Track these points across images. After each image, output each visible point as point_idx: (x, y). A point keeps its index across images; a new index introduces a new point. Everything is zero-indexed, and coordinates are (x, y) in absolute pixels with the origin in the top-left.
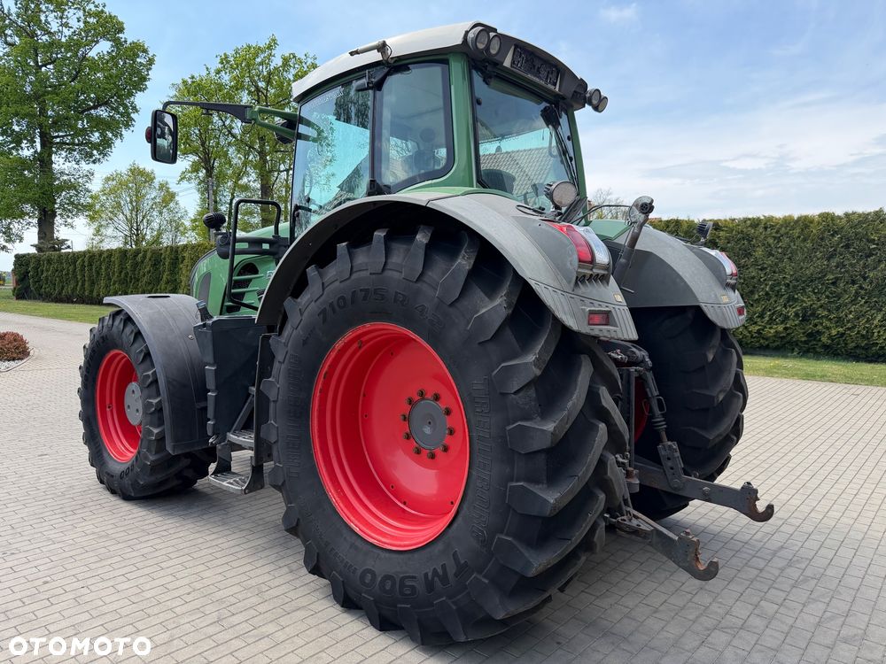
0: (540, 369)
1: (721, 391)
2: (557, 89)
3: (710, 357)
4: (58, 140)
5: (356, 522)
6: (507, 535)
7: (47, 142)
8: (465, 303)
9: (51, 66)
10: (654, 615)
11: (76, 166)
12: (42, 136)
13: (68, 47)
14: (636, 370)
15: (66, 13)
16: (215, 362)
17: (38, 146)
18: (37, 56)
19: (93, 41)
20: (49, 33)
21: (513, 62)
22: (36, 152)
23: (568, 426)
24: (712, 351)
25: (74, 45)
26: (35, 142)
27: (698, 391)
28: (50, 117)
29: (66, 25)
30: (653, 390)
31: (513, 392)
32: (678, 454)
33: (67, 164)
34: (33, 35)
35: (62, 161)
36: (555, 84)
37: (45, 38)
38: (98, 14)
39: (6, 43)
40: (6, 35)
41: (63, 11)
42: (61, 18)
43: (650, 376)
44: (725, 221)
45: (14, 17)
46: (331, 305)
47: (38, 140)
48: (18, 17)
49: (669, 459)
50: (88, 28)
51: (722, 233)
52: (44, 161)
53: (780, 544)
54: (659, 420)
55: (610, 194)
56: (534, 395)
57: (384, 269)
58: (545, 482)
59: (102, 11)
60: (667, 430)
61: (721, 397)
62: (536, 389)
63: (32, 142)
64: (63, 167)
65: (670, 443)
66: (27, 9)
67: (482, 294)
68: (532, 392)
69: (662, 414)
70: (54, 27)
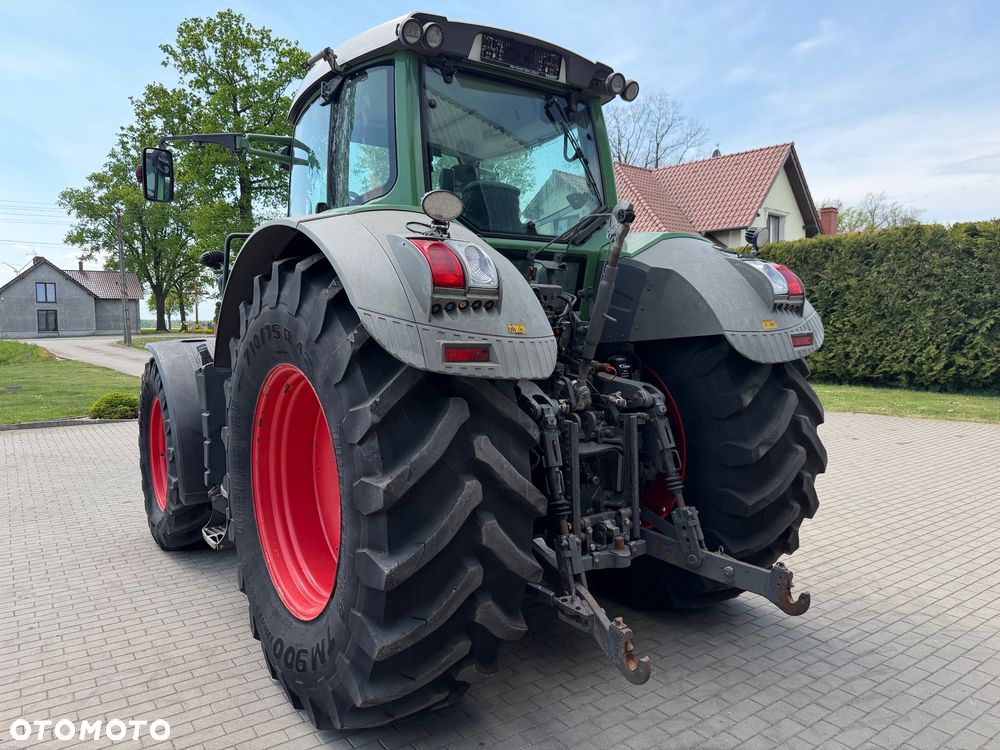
0: (379, 415)
1: (761, 445)
2: (562, 79)
3: (748, 400)
4: (256, 185)
5: (283, 586)
6: (358, 611)
7: (247, 188)
8: (326, 338)
9: (248, 111)
10: (628, 723)
11: (274, 210)
12: (242, 182)
13: (264, 90)
14: (638, 417)
15: (262, 55)
16: (209, 408)
17: (238, 193)
18: (235, 101)
19: (286, 81)
20: (246, 77)
21: (483, 54)
22: (236, 199)
23: (410, 484)
24: (751, 392)
25: (269, 88)
26: (235, 188)
27: (733, 444)
28: (249, 162)
29: (263, 67)
30: (667, 441)
31: (357, 442)
32: (697, 521)
33: (266, 208)
34: (231, 82)
35: (261, 206)
36: (558, 74)
37: (244, 82)
38: (290, 53)
39: (208, 92)
40: (209, 85)
41: (259, 54)
42: (258, 61)
43: (663, 425)
44: (986, 223)
45: (214, 66)
46: (251, 344)
47: (238, 186)
48: (218, 65)
49: (684, 528)
50: (283, 67)
51: (980, 240)
52: (244, 207)
53: (874, 647)
54: (672, 478)
55: (884, 198)
56: (377, 446)
57: (277, 303)
58: (387, 549)
59: (294, 50)
60: (685, 492)
61: (763, 452)
62: (379, 440)
63: (233, 188)
64: (262, 212)
65: (685, 508)
66: (225, 56)
67: (342, 328)
68: (375, 443)
69: (678, 472)
70: (251, 69)
